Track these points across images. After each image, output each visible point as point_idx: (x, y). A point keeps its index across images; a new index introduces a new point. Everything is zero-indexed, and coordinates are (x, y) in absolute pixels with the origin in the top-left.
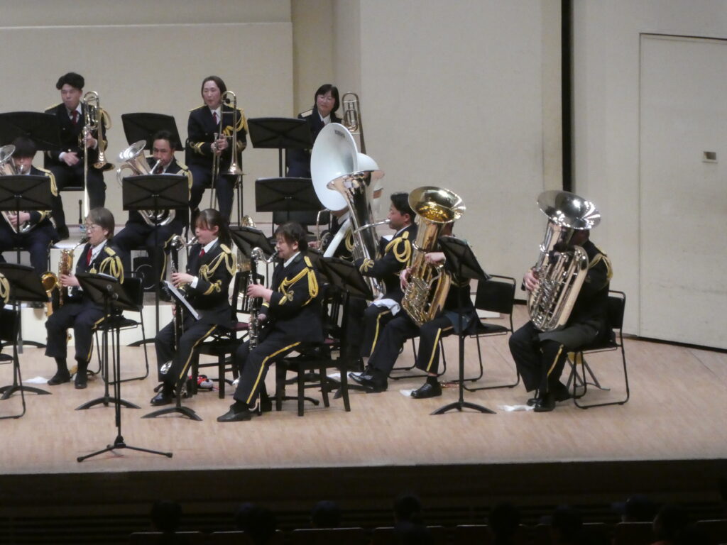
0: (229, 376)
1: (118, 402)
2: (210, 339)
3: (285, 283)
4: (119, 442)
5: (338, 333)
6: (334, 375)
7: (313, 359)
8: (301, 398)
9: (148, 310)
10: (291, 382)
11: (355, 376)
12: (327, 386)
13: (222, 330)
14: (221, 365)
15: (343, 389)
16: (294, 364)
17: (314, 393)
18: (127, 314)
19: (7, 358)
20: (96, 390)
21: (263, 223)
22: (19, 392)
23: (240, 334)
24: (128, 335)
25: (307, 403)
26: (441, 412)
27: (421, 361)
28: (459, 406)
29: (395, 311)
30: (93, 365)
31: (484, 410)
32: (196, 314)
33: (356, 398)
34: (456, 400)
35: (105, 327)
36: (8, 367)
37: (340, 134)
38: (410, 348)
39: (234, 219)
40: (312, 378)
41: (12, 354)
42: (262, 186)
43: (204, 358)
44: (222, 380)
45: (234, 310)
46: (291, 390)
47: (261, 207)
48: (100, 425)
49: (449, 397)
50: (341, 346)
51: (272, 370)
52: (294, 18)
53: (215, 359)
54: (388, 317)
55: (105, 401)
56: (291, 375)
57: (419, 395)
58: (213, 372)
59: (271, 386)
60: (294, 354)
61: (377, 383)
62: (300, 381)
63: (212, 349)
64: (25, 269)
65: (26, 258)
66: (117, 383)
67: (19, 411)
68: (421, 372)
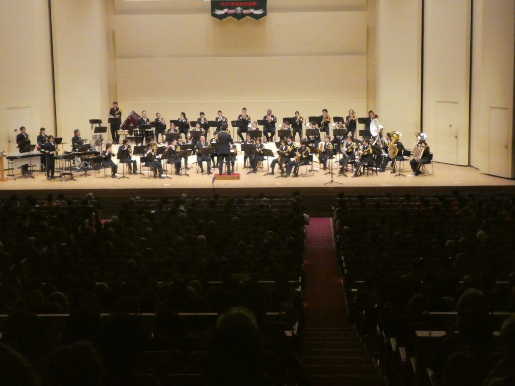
0: (354, 168)
1: (332, 173)
2: (350, 161)
3: (365, 150)
4: (332, 181)
5: (375, 160)
6: (374, 168)
7: (370, 165)
8: (368, 173)
9: (338, 155)
11: (378, 169)
12: (373, 171)
13: (352, 159)
14: (352, 166)
15: (376, 171)
16: (367, 166)
17: (370, 172)
18: (334, 156)
19: (310, 164)
20: (328, 171)
21: (360, 138)
22: (313, 171)
23: (356, 160)
24: (334, 160)
25: (369, 174)
26: (396, 176)
27: (392, 165)
28: (399, 175)
29: (387, 156)
30: (327, 166)
31: (404, 176)
32: (347, 156)
33: (379, 173)
34: (399, 174)
35: (329, 158)
36: (311, 166)
37: (376, 121)
38: (390, 163)
39: (355, 138)
40: (370, 169)
42: (361, 131)
43: (349, 165)
44: (352, 169)
45: (355, 156)
46: (366, 171)
47: (360, 135)
48: (328, 178)
49: (397, 173)
50: (376, 163)
51: (362, 167)
52: (367, 98)
53: (351, 165)
54: (385, 157)
55: (329, 173)
56: (366, 168)
57: (392, 173)
58: (351, 168)
59: (362, 171)
60: (367, 164)
62: (368, 169)
63: (350, 163)
65: (314, 145)
66: (332, 169)
67: (313, 175)
68: (391, 168)
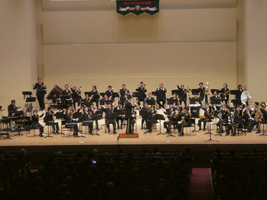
1: (210, 133)
2: (224, 124)
4: (210, 139)
5: (244, 123)
6: (243, 130)
7: (240, 127)
8: (238, 133)
9: (215, 119)
10: (237, 131)
11: (246, 130)
12: (242, 131)
13: (226, 122)
15: (245, 132)
16: (237, 128)
17: (240, 132)
18: (212, 120)
19: (193, 126)
20: (207, 131)
22: (195, 131)
23: (229, 123)
24: (212, 123)
25: (239, 134)
26: (261, 135)
27: (257, 127)
28: (263, 135)
29: (253, 120)
30: (206, 127)
32: (222, 120)
33: (247, 133)
34: (262, 134)
35: (208, 122)
36: (193, 128)
40: (240, 130)
41: (194, 126)
42: (232, 100)
43: (223, 127)
46: (237, 132)
48: (207, 137)
49: (262, 133)
50: (244, 125)
52: (237, 74)
53: (225, 127)
54: (252, 121)
55: (208, 133)
57: (257, 133)
60: (237, 126)
61: (250, 131)
62: (238, 130)
63: (225, 125)
64: (196, 113)
65: (196, 111)
66: (210, 130)
67: (195, 134)
68: (257, 129)
